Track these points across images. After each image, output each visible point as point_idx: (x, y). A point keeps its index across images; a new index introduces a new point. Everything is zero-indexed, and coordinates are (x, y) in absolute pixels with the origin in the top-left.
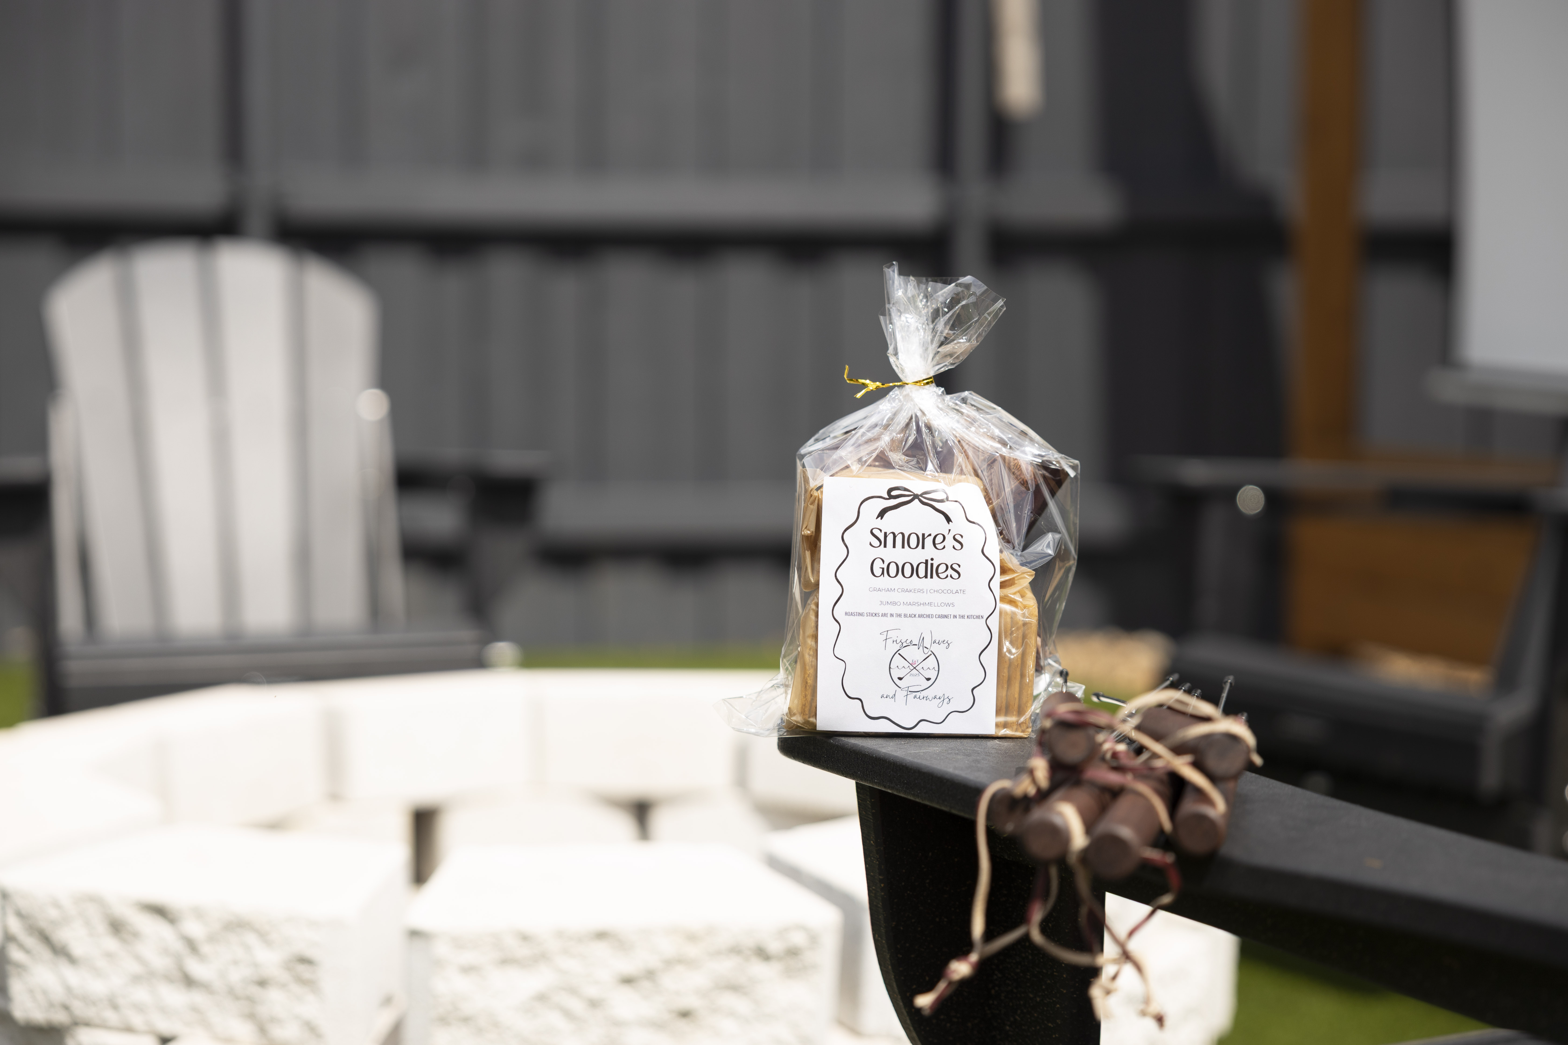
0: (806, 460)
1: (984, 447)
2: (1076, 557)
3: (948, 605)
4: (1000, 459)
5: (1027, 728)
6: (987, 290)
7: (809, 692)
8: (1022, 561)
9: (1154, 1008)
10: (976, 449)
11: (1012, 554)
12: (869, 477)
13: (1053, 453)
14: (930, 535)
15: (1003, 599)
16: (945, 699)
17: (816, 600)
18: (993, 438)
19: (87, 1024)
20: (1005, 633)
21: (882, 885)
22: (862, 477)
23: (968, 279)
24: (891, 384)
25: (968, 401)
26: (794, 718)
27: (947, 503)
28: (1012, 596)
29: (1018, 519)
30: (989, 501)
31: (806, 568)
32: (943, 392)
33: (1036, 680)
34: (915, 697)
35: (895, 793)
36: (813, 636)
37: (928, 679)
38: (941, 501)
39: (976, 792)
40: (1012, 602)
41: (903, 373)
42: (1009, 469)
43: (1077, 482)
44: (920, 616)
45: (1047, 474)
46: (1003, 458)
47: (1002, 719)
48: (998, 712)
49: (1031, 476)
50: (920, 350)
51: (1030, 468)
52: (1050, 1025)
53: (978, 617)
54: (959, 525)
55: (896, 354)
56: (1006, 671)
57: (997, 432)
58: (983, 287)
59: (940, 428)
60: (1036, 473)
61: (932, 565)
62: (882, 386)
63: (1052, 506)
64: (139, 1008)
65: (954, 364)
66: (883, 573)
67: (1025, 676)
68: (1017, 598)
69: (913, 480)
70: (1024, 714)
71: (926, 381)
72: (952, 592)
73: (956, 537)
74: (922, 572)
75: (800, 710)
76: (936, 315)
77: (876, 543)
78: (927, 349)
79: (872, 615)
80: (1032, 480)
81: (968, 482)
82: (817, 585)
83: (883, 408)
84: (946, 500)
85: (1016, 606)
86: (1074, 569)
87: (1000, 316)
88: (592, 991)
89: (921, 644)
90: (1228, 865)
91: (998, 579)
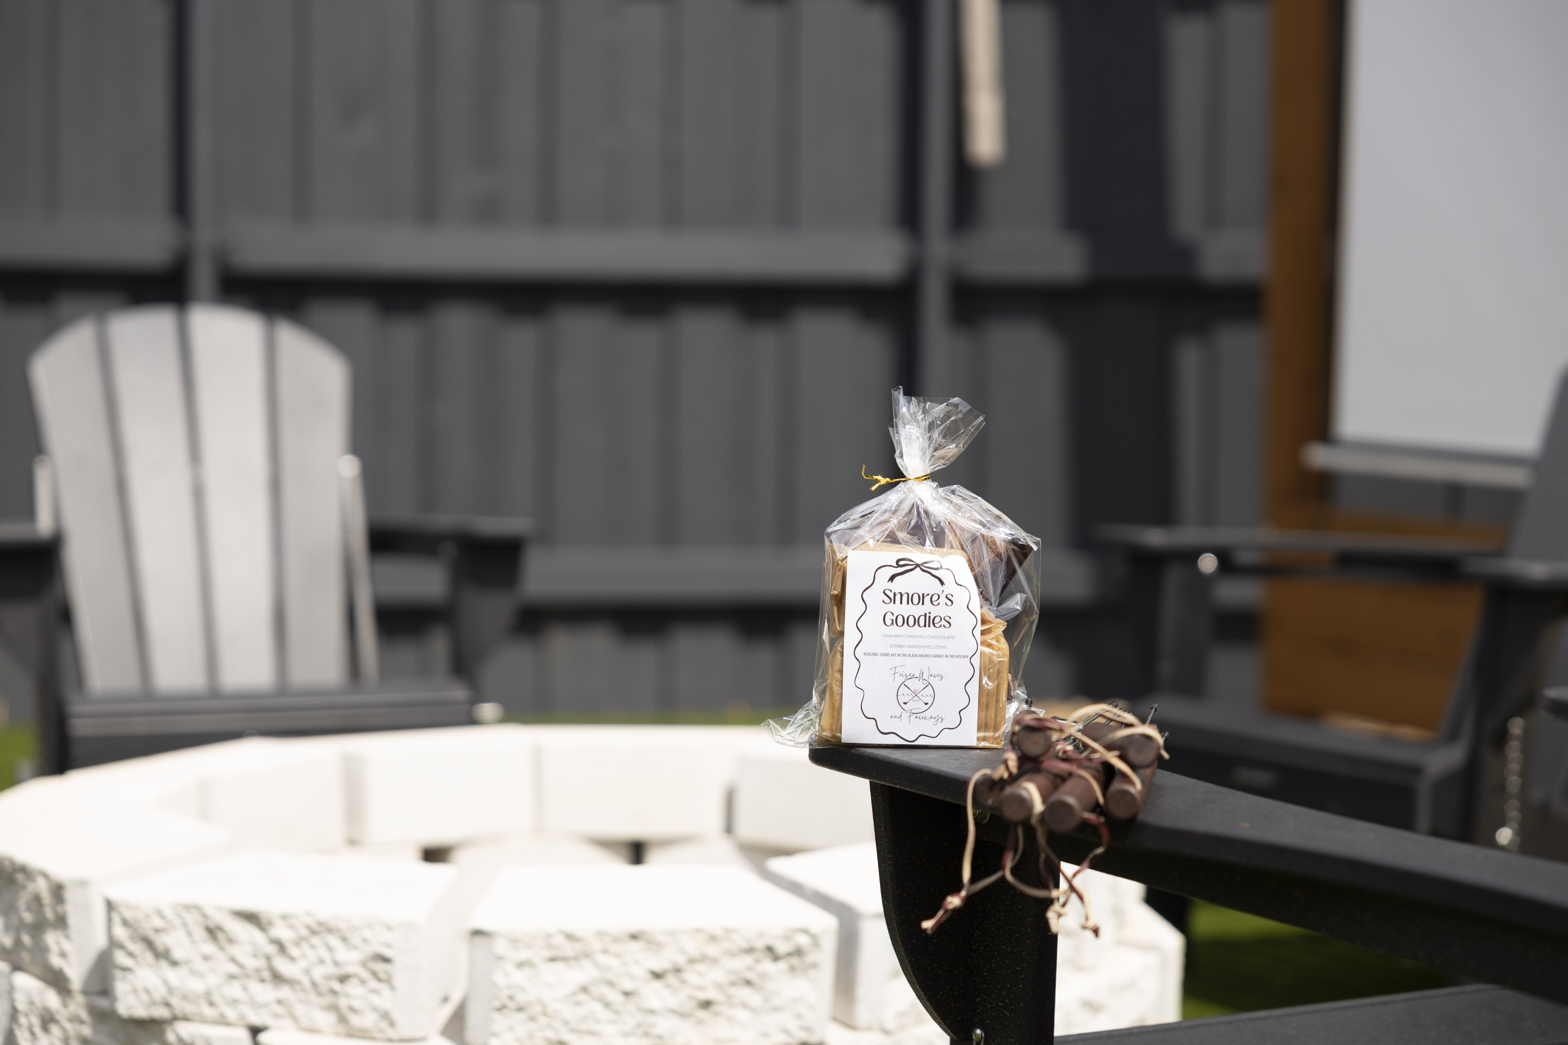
0: (833, 537)
1: (968, 528)
2: (1038, 612)
3: (942, 647)
4: (981, 538)
5: (1001, 741)
6: (971, 408)
7: (836, 714)
8: (997, 614)
9: (1091, 924)
10: (962, 529)
11: (990, 609)
12: (881, 550)
13: (1021, 533)
14: (928, 595)
15: (983, 643)
16: (939, 719)
17: (842, 644)
18: (975, 521)
19: (186, 1019)
20: (984, 669)
21: (890, 862)
22: (876, 551)
23: (956, 400)
24: (898, 480)
25: (956, 493)
26: (824, 734)
27: (941, 570)
28: (990, 641)
29: (994, 583)
30: (972, 569)
31: (834, 620)
32: (937, 486)
33: (1008, 706)
34: (916, 717)
35: (903, 788)
36: (839, 671)
37: (926, 704)
38: (937, 569)
39: (964, 783)
40: (990, 646)
41: (907, 471)
42: (987, 544)
43: (1039, 554)
44: (921, 656)
45: (1016, 548)
46: (983, 536)
47: (982, 734)
48: (979, 729)
49: (1004, 550)
50: (920, 454)
51: (1003, 544)
52: (1018, 968)
53: (964, 657)
54: (950, 586)
55: (901, 457)
56: (985, 697)
57: (978, 517)
58: (968, 406)
59: (935, 513)
60: (1008, 547)
61: (930, 617)
62: (891, 481)
63: (1020, 572)
64: (234, 1002)
65: (946, 464)
66: (892, 623)
67: (999, 701)
68: (994, 642)
69: (915, 553)
70: (999, 730)
71: (924, 478)
72: (944, 637)
73: (948, 596)
74: (922, 623)
75: (829, 727)
76: (931, 427)
77: (887, 600)
78: (925, 453)
79: (884, 655)
80: (1004, 553)
81: (957, 555)
82: (842, 634)
83: (892, 497)
84: (940, 568)
85: (993, 649)
86: (1036, 621)
87: (981, 428)
88: (628, 986)
89: (921, 677)
90: (1144, 827)
91: (979, 628)
